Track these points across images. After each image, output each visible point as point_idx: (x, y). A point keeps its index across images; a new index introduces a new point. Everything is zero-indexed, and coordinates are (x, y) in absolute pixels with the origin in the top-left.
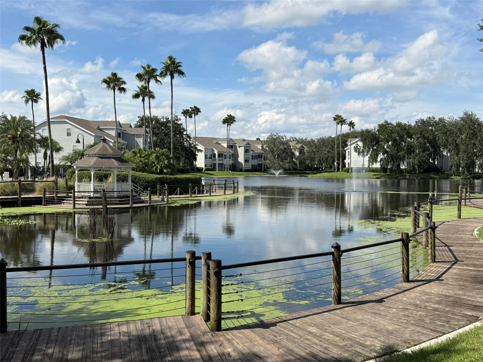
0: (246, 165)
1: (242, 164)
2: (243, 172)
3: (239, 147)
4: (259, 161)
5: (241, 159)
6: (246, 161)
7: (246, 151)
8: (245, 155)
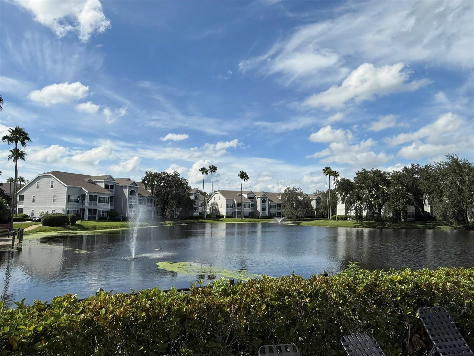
0: (262, 213)
1: (259, 212)
2: (259, 218)
3: (258, 198)
4: (278, 209)
5: (259, 208)
6: (263, 210)
7: (263, 201)
8: (262, 205)
